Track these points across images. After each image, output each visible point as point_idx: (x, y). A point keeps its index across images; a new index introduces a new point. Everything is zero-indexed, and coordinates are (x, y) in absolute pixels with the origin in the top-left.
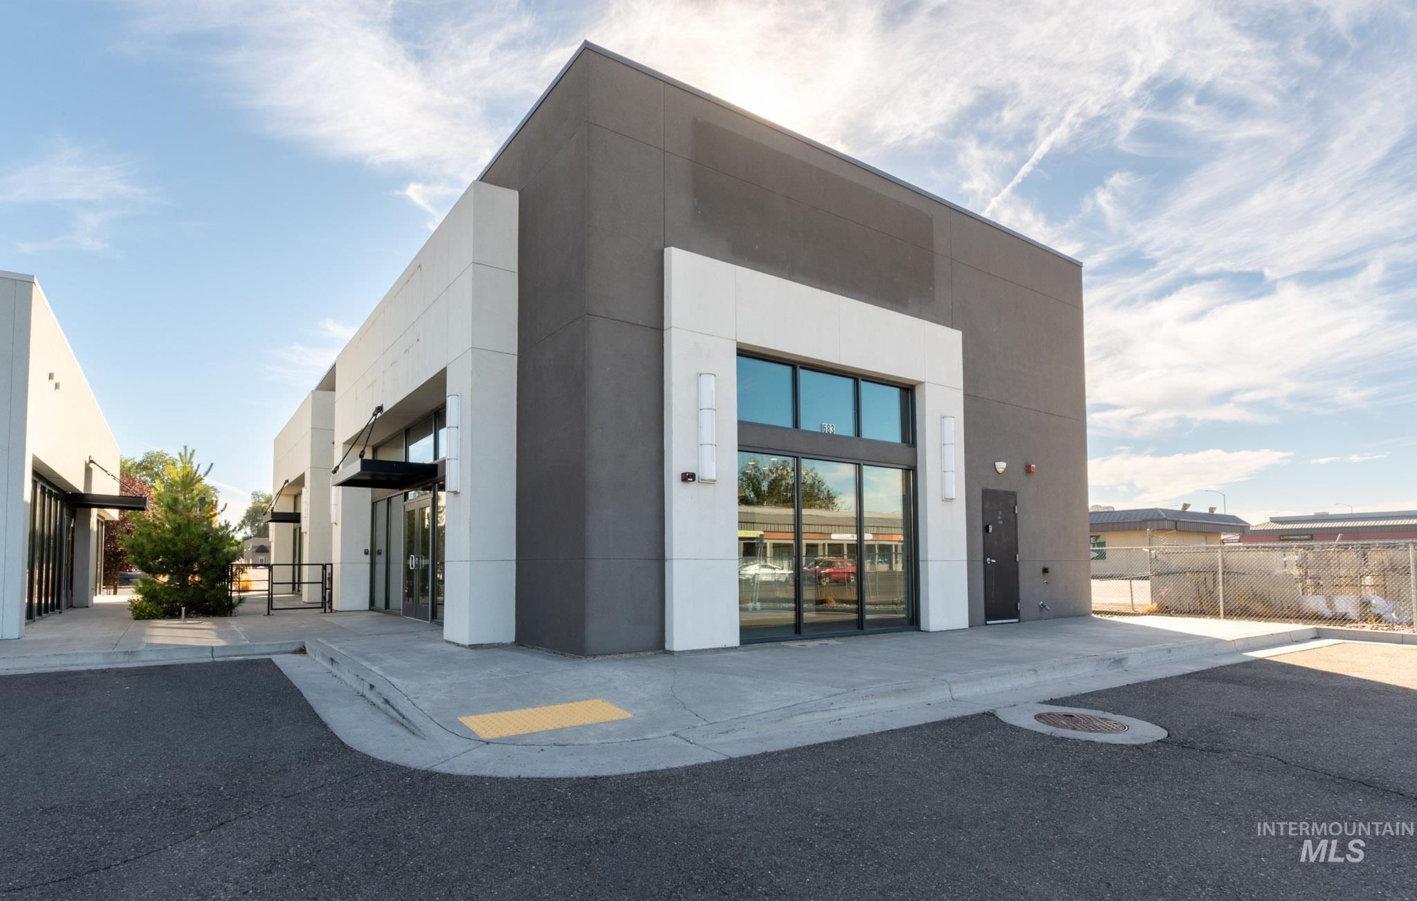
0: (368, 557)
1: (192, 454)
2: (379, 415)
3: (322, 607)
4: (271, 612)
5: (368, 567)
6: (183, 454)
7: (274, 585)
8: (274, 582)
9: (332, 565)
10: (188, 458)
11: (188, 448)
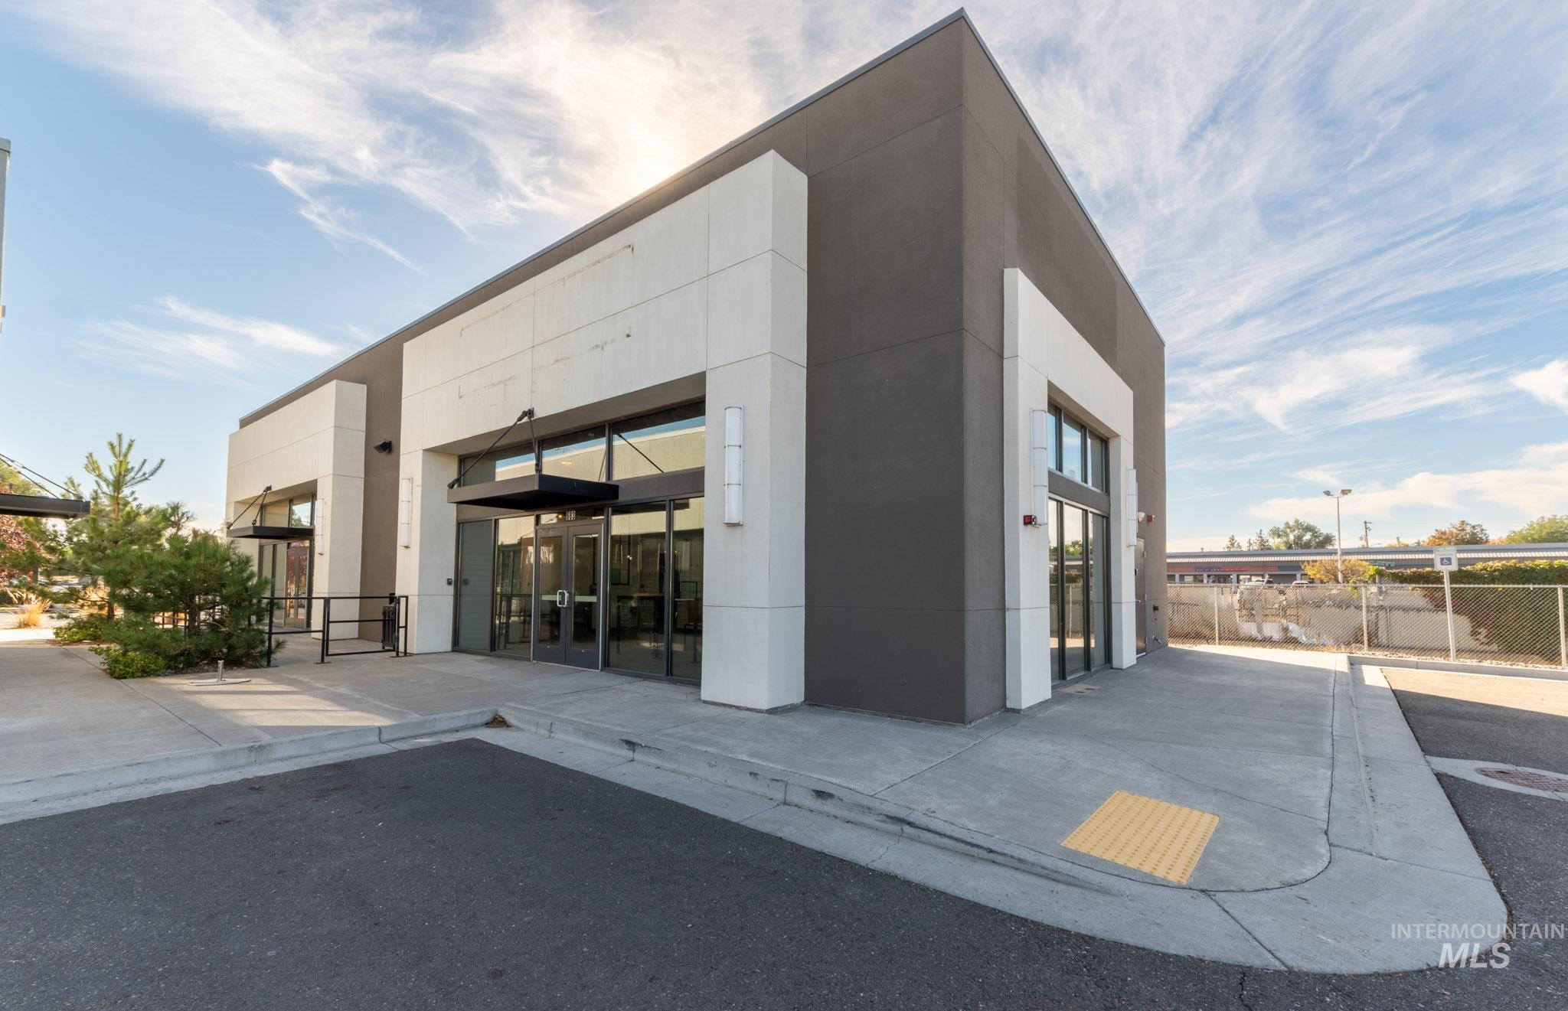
0: (451, 589)
1: (130, 446)
2: (526, 419)
3: (394, 650)
4: (327, 659)
5: (450, 600)
6: (116, 443)
7: (330, 624)
8: (330, 620)
9: (407, 597)
10: (124, 450)
11: (123, 436)
